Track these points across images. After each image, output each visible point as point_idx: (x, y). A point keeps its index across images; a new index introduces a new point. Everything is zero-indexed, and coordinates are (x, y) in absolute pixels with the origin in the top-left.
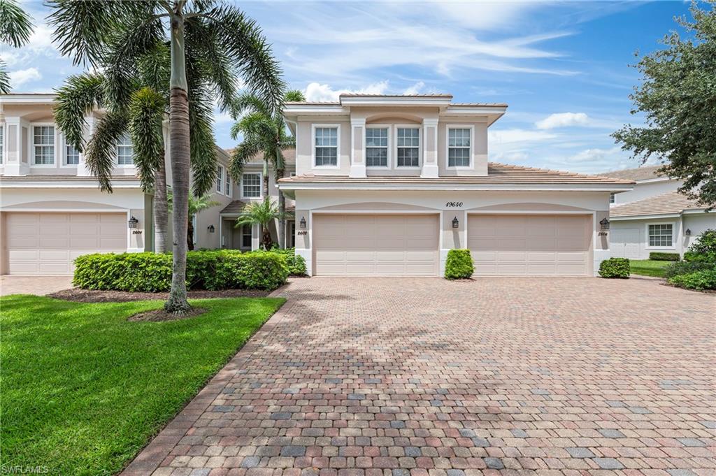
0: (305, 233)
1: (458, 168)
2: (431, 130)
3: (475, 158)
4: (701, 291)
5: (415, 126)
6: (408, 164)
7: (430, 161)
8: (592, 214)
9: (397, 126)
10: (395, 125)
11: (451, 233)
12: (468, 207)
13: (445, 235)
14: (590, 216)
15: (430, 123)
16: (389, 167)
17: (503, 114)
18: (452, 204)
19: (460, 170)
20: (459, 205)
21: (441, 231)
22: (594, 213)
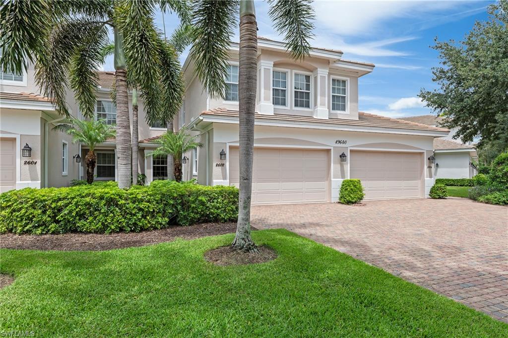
0: (223, 165)
1: (339, 112)
2: (323, 78)
3: (350, 105)
4: (503, 205)
5: (308, 73)
6: (302, 106)
7: (323, 104)
8: (424, 153)
9: (294, 71)
10: (293, 70)
11: (338, 166)
12: (351, 145)
13: (334, 167)
14: (421, 154)
15: (322, 72)
16: (288, 107)
17: (370, 72)
18: (340, 142)
19: (340, 114)
20: (344, 142)
21: (332, 165)
22: (425, 151)
